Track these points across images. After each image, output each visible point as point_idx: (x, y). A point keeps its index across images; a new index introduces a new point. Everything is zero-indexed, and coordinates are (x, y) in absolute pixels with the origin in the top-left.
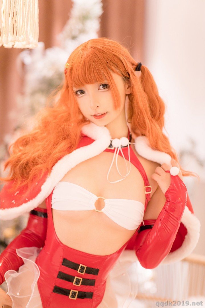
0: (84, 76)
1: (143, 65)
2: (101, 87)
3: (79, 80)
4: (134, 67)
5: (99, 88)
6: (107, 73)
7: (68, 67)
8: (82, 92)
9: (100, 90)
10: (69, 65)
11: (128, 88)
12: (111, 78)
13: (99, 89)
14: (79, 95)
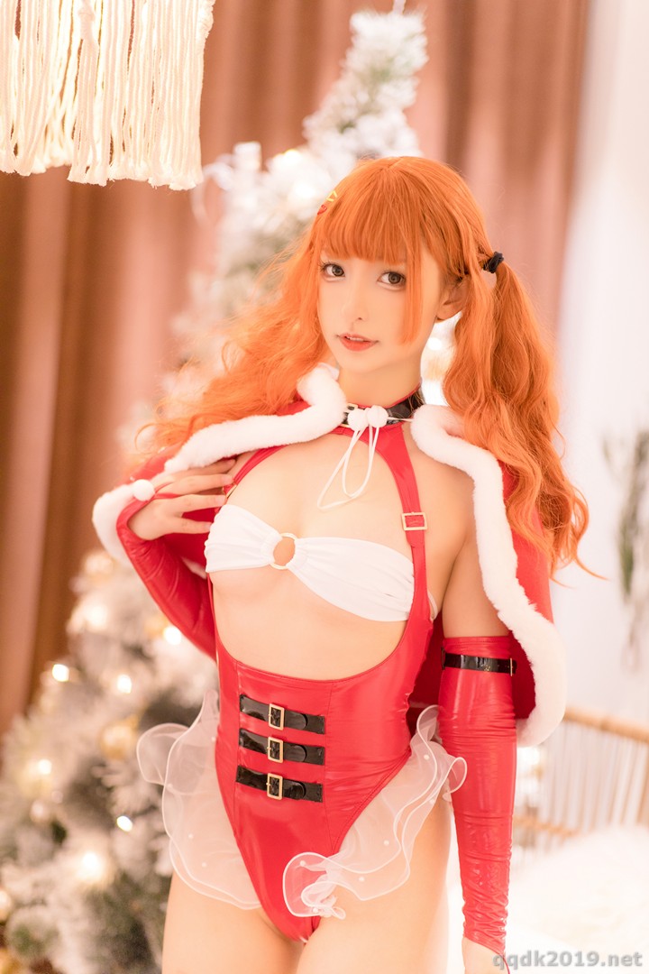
0: (357, 233)
1: (505, 262)
2: (386, 278)
3: (343, 242)
4: (484, 257)
5: (380, 277)
6: (414, 242)
7: (332, 200)
8: (339, 271)
9: (381, 284)
10: (336, 195)
11: (446, 304)
12: (416, 264)
13: (379, 280)
14: (329, 276)
